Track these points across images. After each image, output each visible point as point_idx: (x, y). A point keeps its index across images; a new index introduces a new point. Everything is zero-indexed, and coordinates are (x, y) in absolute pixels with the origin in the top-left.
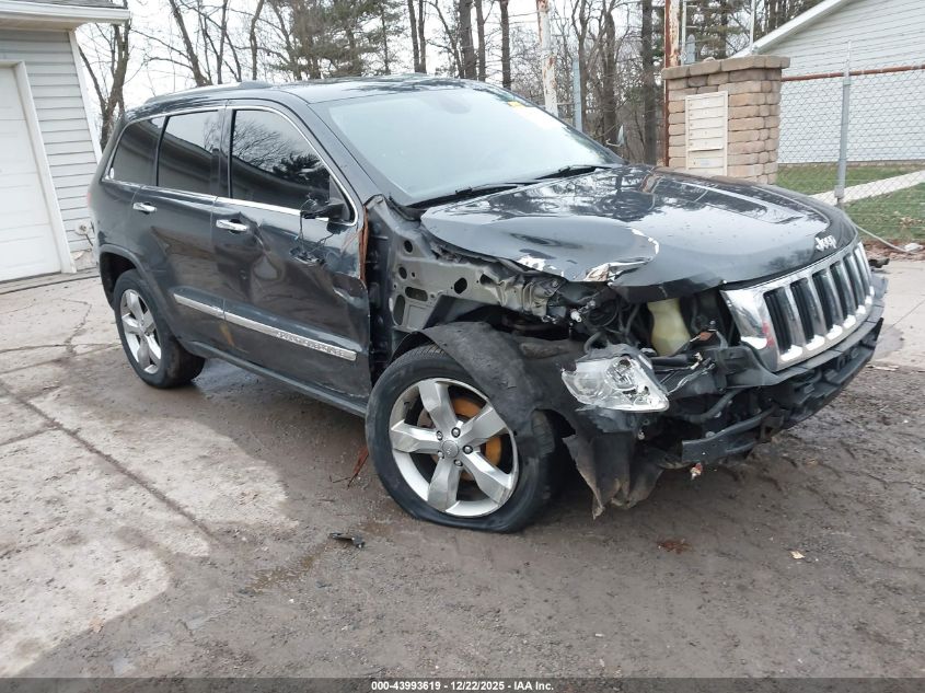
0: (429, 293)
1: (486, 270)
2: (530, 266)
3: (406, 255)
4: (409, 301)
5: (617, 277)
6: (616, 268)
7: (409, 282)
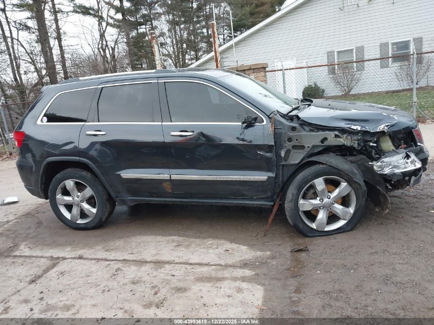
0: (306, 146)
1: (337, 133)
2: (355, 129)
3: (292, 133)
4: (293, 151)
5: (388, 128)
6: (388, 126)
7: (294, 143)
